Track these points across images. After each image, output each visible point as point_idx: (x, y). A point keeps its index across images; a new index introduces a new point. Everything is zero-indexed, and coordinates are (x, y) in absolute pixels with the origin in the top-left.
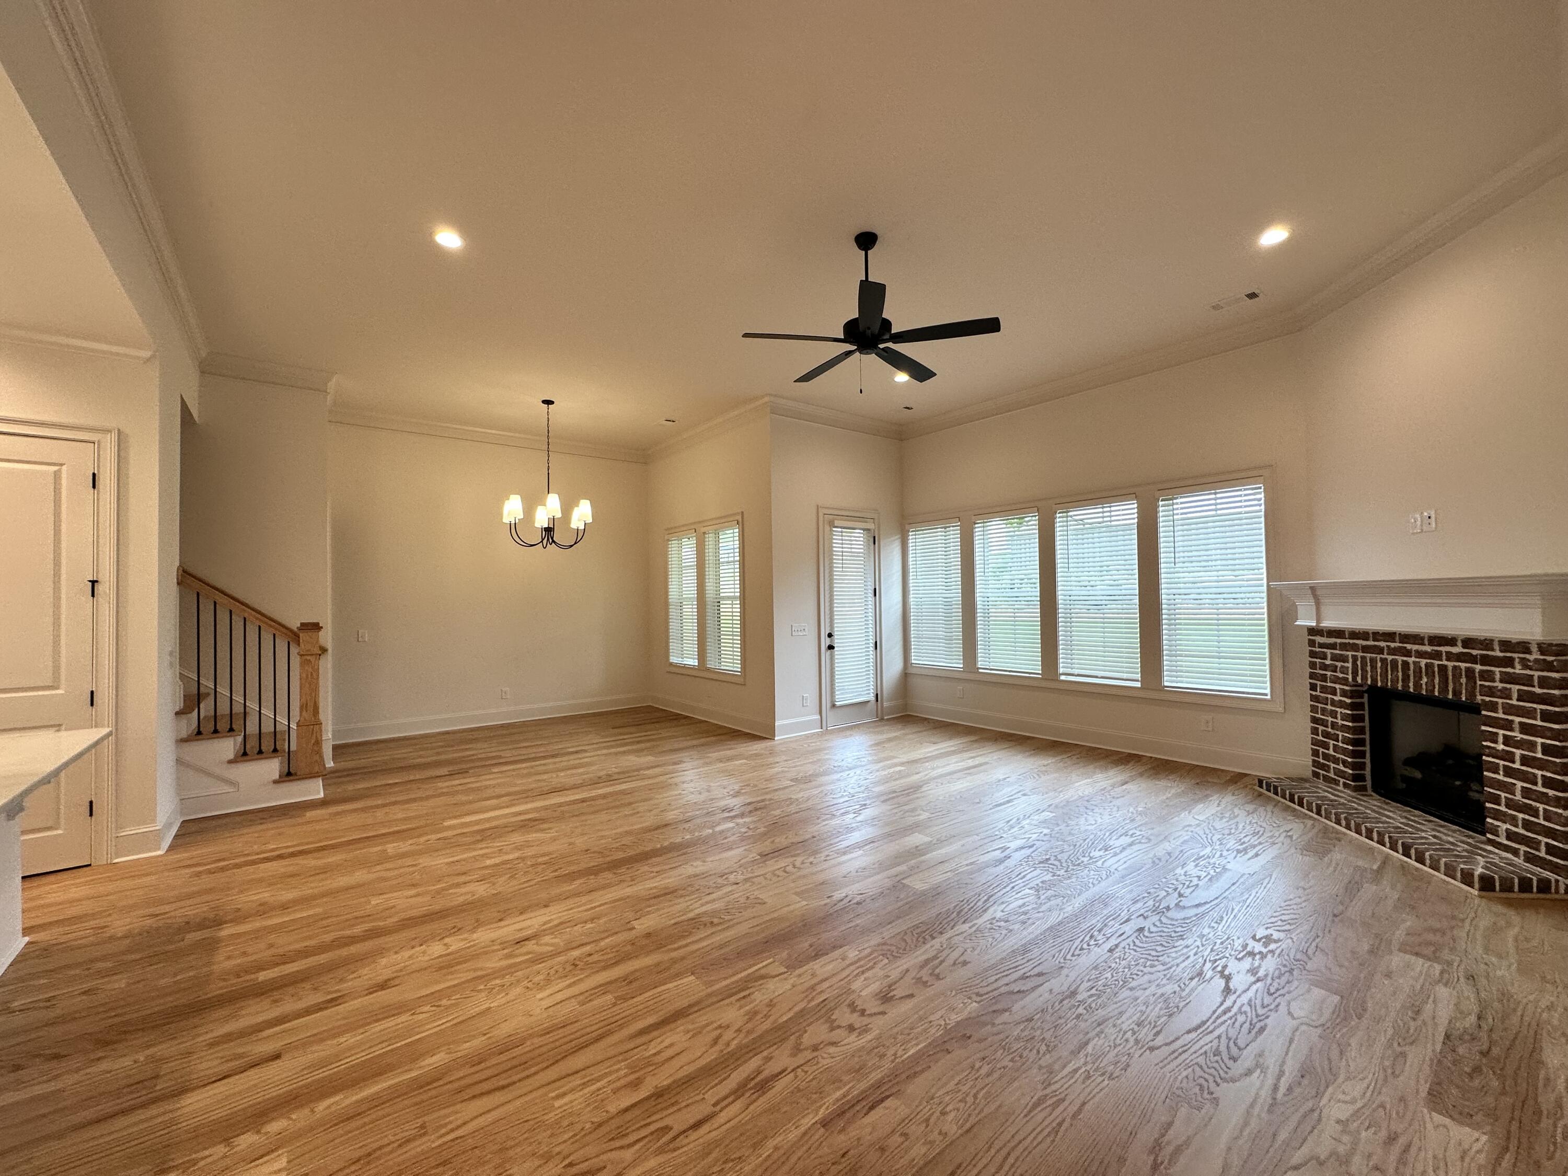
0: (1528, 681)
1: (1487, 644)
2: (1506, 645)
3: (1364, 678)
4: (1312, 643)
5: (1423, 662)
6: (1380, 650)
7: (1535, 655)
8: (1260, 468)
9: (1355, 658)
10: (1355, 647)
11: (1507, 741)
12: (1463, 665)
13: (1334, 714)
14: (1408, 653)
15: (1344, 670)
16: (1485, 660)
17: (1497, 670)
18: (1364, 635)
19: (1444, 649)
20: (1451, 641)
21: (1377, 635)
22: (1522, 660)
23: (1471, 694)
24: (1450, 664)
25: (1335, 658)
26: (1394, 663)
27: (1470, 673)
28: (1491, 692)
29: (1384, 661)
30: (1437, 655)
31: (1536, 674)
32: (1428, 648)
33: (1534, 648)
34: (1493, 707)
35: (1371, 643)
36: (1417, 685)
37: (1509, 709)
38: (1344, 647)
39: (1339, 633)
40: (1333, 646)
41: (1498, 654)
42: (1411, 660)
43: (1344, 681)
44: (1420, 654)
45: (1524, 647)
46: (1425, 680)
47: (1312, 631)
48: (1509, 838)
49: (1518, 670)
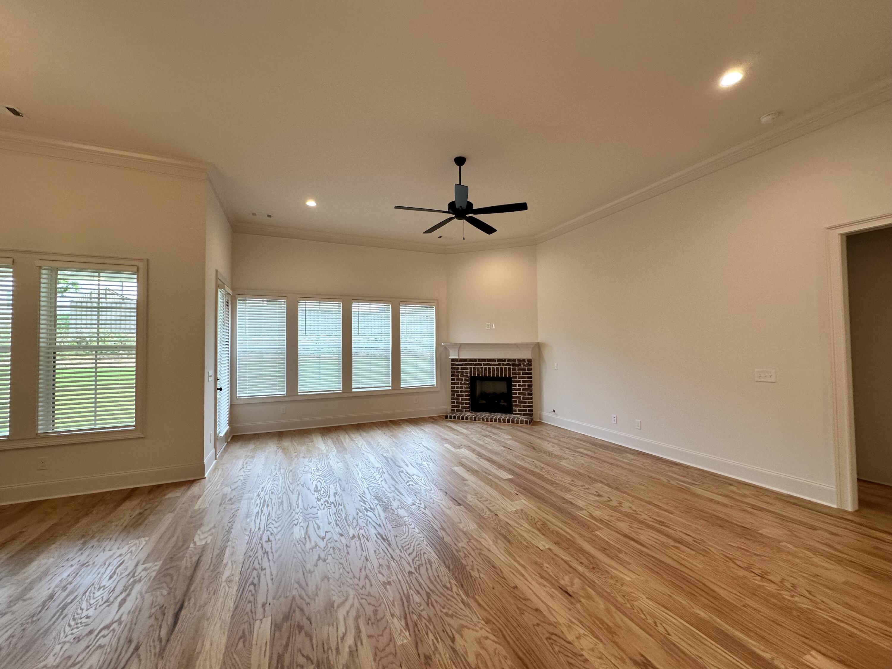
0: (524, 369)
1: (514, 360)
2: (519, 361)
3: (474, 374)
4: (453, 364)
5: (495, 367)
6: (481, 365)
7: (527, 363)
8: (434, 300)
9: (471, 368)
10: (471, 365)
11: (519, 386)
12: (507, 367)
13: (462, 388)
14: (490, 365)
15: (466, 372)
16: (514, 365)
17: (517, 367)
18: (475, 360)
19: (502, 363)
20: (504, 360)
21: (479, 360)
22: (523, 364)
23: (510, 374)
24: (504, 367)
25: (462, 369)
26: (485, 369)
27: (509, 369)
28: (515, 373)
29: (482, 368)
30: (500, 365)
31: (526, 367)
32: (497, 363)
33: (526, 361)
34: (515, 377)
35: (477, 363)
36: (493, 374)
37: (520, 377)
38: (466, 365)
39: (465, 360)
40: (462, 365)
41: (517, 363)
42: (491, 367)
43: (467, 376)
44: (494, 365)
45: (524, 361)
46: (496, 372)
47: (453, 360)
48: (519, 411)
49: (522, 366)
